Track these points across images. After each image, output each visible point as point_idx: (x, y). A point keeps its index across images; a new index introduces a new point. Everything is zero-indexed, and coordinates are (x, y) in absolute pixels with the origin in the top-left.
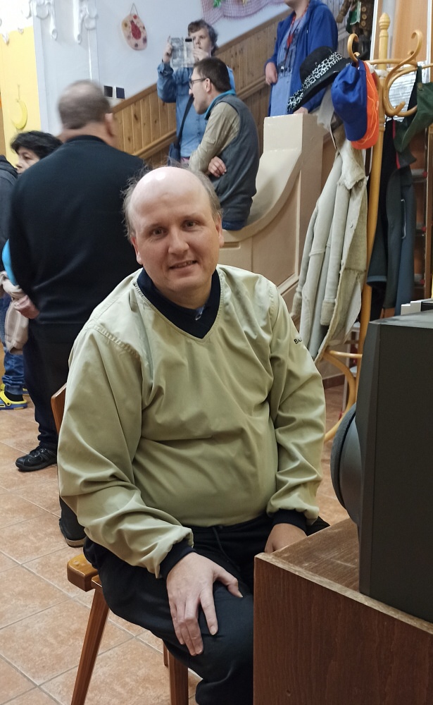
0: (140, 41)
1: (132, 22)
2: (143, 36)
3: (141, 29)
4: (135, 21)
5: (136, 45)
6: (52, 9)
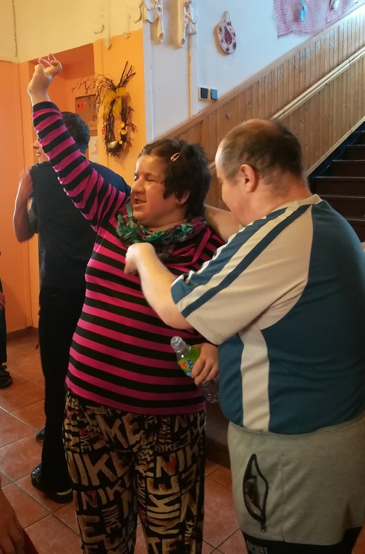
0: (231, 46)
1: (225, 28)
2: (233, 41)
3: (232, 35)
4: (228, 28)
5: (228, 49)
6: (161, 14)
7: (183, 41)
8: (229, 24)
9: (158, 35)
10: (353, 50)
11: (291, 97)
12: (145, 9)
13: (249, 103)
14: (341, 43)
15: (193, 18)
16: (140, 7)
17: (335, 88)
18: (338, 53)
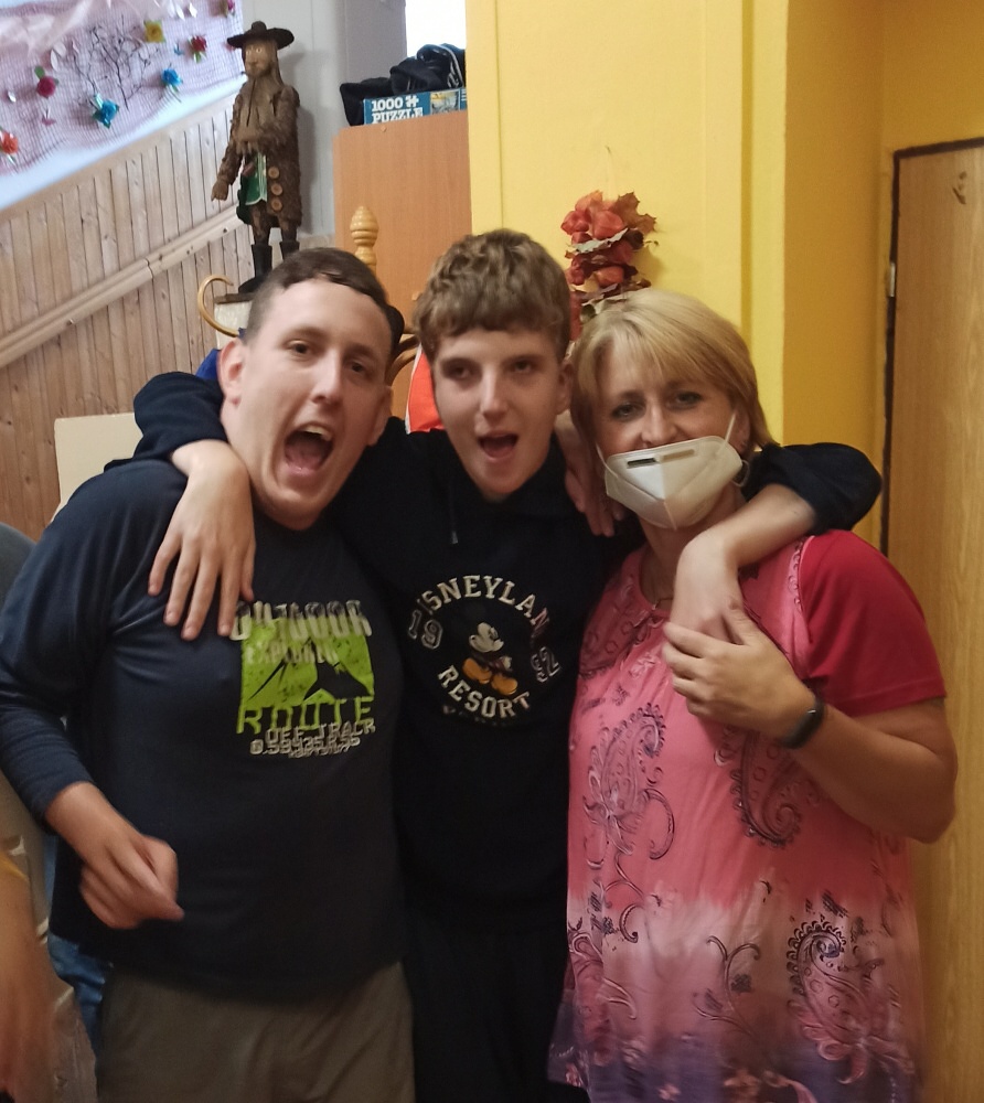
14: (123, 215)
17: (116, 328)
18: (116, 241)
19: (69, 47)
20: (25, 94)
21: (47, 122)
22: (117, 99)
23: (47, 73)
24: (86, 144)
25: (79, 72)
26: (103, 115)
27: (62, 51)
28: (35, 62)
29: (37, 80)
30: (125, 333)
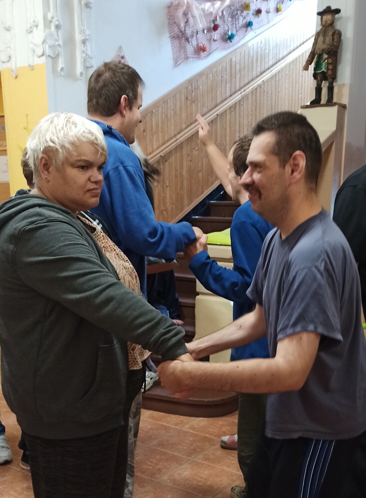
6: (61, 50)
7: (81, 74)
8: (123, 57)
9: (59, 69)
10: (246, 81)
11: (184, 126)
12: (47, 46)
13: (144, 131)
14: (233, 75)
15: (90, 54)
16: (43, 43)
17: (228, 117)
18: (231, 85)
19: (223, 13)
20: (209, 30)
21: (215, 41)
22: (234, 32)
23: (216, 23)
24: (225, 49)
25: (224, 22)
26: (231, 38)
27: (220, 14)
28: (212, 18)
29: (213, 25)
30: (230, 119)
